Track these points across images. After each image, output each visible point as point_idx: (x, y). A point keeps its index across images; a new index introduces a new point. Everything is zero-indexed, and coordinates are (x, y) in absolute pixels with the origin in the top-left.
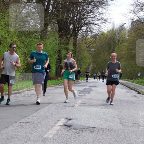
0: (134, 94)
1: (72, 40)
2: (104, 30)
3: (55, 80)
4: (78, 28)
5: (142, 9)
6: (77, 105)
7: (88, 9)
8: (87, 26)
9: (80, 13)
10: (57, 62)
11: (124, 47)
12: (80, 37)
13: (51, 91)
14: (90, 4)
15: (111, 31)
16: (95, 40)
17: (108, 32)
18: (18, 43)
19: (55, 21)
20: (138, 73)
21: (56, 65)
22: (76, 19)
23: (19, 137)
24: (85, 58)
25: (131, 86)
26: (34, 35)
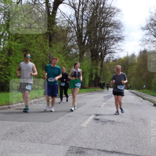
0: (140, 100)
1: (100, 63)
2: (121, 57)
3: (88, 89)
4: (104, 55)
5: (147, 43)
6: (102, 106)
7: (111, 42)
8: (110, 54)
9: (106, 45)
10: (90, 77)
11: (135, 68)
12: (105, 61)
13: (86, 96)
14: (112, 40)
15: (126, 57)
16: (115, 63)
17: (124, 58)
18: (65, 64)
19: (89, 50)
20: (144, 86)
21: (89, 79)
22: (103, 49)
23: (65, 125)
24: (108, 75)
25: (139, 94)
26: (75, 59)
